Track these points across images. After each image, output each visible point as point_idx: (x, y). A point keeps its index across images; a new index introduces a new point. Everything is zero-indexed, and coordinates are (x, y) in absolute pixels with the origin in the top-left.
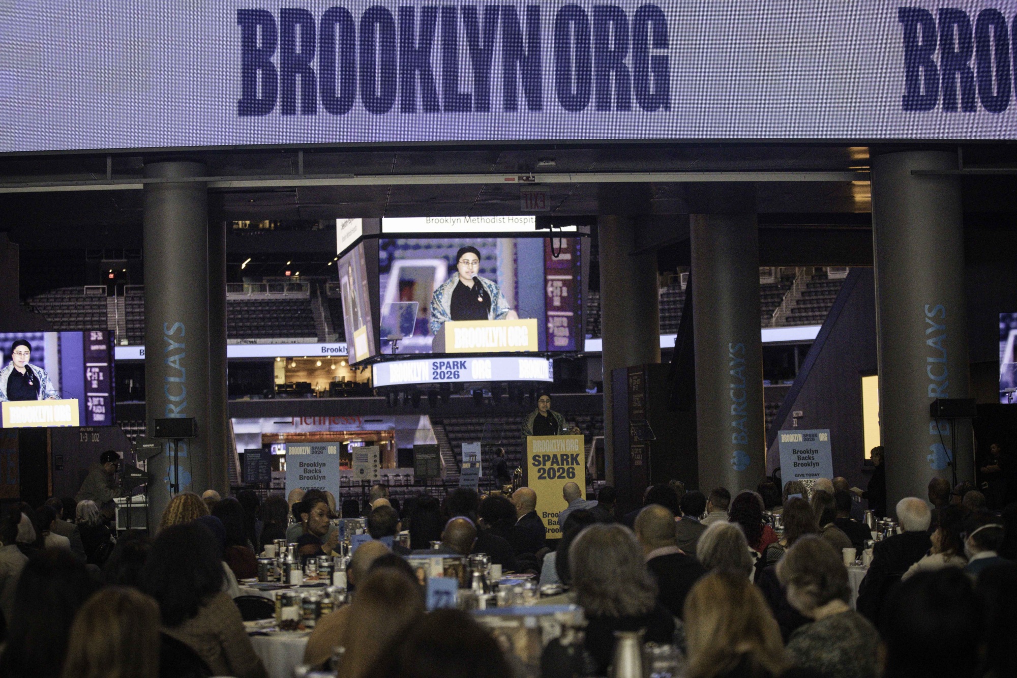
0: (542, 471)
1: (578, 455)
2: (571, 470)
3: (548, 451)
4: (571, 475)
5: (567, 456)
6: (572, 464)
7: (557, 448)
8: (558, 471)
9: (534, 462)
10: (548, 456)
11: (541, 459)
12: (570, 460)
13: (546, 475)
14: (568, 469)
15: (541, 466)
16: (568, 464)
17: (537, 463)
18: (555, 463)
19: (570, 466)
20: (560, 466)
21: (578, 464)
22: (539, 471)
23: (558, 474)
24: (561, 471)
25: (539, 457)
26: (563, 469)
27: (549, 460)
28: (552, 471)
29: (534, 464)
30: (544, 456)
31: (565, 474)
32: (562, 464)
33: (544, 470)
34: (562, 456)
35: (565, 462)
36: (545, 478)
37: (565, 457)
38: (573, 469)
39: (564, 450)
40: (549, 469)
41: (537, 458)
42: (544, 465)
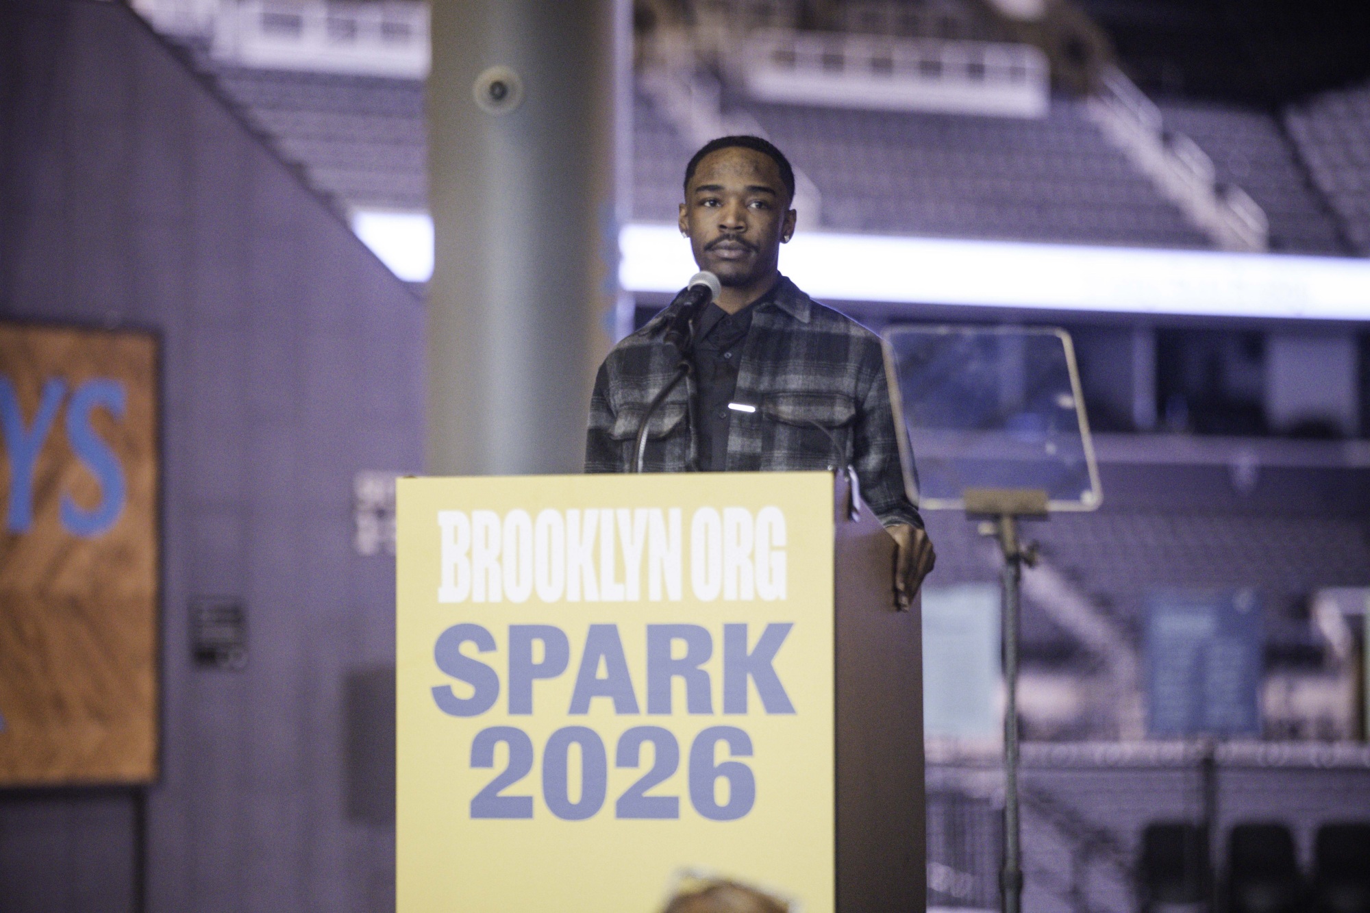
0: (502, 752)
1: (777, 634)
2: (722, 752)
3: (549, 595)
4: (722, 791)
5: (698, 638)
6: (736, 703)
7: (620, 576)
8: (628, 757)
9: (443, 679)
10: (555, 639)
11: (498, 661)
12: (715, 667)
13: (531, 785)
14: (705, 741)
15: (498, 715)
16: (699, 702)
17: (463, 690)
18: (601, 689)
19: (719, 718)
20: (644, 719)
21: (777, 702)
22: (481, 754)
23: (619, 781)
24: (647, 752)
25: (485, 641)
26: (665, 743)
27: (555, 665)
28: (575, 752)
29: (443, 697)
30: (521, 636)
31: (677, 785)
32: (660, 703)
33: (520, 743)
34: (659, 636)
35: (679, 686)
36: (522, 808)
37: (679, 649)
38: (741, 743)
39: (675, 594)
40: (559, 742)
41: (468, 649)
42: (521, 703)
